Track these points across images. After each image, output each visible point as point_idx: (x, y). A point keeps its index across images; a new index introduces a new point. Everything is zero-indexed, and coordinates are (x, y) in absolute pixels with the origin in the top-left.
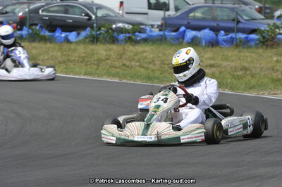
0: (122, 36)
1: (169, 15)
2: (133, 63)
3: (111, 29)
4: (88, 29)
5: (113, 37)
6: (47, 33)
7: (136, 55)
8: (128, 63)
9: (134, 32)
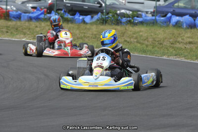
0: (124, 20)
1: (160, 5)
2: (132, 40)
3: (116, 14)
4: (100, 13)
5: (117, 20)
6: (70, 16)
7: (134, 34)
8: (128, 40)
9: (133, 17)
